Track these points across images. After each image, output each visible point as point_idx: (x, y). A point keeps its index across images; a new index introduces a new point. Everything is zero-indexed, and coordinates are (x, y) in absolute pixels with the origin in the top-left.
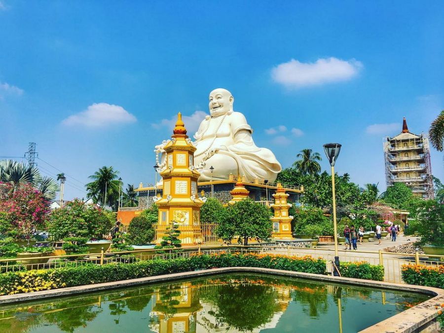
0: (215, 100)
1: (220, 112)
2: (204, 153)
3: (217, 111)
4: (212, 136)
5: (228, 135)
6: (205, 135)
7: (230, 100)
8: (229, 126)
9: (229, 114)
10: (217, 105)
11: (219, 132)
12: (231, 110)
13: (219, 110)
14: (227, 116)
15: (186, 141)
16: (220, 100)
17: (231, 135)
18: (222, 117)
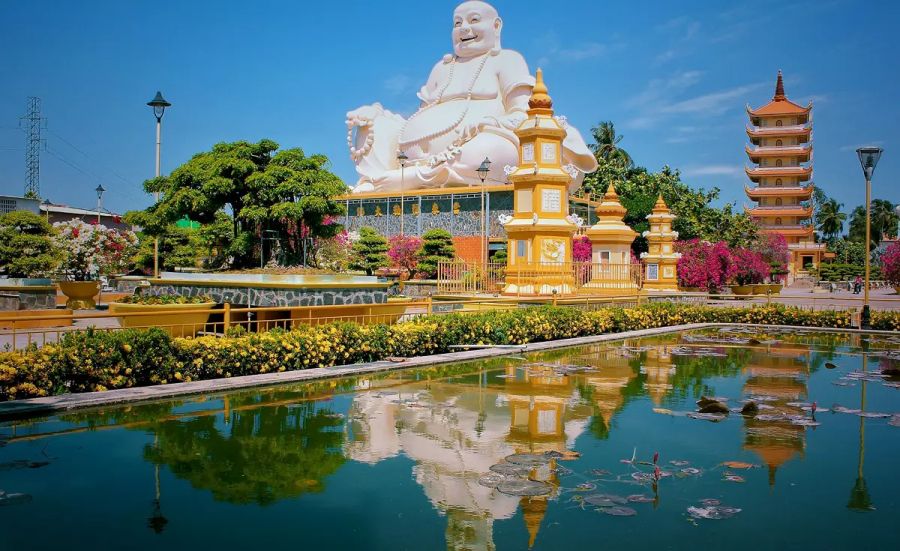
0: (466, 25)
1: (476, 50)
2: (453, 128)
3: (470, 46)
4: (463, 96)
5: (494, 97)
6: (445, 94)
7: (496, 26)
8: (496, 78)
9: (494, 54)
10: (471, 34)
11: (476, 90)
12: (498, 46)
13: (473, 44)
14: (490, 58)
15: (555, 121)
16: (476, 25)
17: (500, 98)
18: (481, 58)
